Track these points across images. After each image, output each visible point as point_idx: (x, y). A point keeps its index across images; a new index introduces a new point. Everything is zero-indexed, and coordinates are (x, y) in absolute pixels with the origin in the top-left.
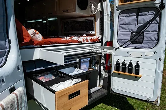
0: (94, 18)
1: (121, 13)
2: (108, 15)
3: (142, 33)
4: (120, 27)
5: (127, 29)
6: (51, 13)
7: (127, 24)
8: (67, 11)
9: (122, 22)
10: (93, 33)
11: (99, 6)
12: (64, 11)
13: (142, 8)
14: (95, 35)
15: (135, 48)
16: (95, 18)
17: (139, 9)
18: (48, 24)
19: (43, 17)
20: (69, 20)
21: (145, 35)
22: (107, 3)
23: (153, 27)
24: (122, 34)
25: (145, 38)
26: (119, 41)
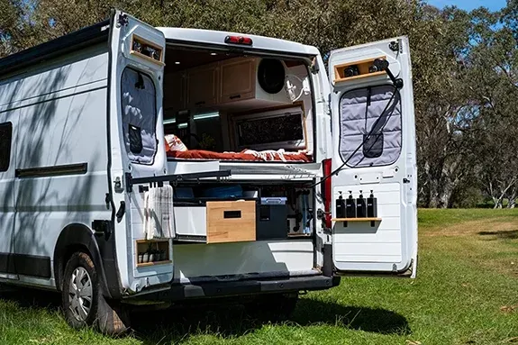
0: (300, 110)
1: (342, 97)
2: (324, 101)
3: (380, 135)
4: (344, 125)
5: (355, 127)
6: (204, 103)
7: (355, 119)
8: (239, 96)
9: (346, 116)
10: (303, 144)
11: (306, 83)
12: (231, 98)
13: (374, 86)
14: (305, 148)
15: (371, 165)
16: (303, 109)
17: (369, 88)
18: (193, 131)
19: (180, 113)
20: (250, 116)
21: (385, 138)
22: (320, 77)
23: (394, 121)
24: (349, 140)
25: (385, 145)
26: (344, 155)
